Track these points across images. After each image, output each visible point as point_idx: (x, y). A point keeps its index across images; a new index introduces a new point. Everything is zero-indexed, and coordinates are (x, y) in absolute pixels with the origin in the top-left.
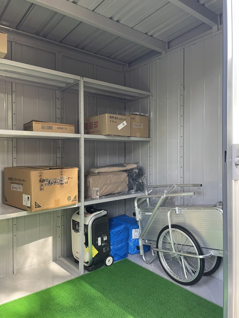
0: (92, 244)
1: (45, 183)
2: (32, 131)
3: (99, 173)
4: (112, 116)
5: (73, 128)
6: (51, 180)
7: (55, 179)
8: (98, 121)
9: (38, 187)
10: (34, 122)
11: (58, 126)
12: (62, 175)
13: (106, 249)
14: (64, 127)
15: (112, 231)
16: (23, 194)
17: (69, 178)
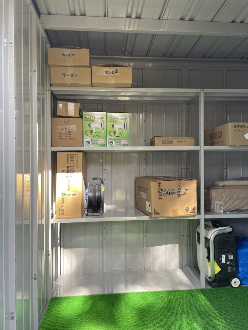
0: (215, 260)
1: (163, 192)
2: (154, 146)
3: (224, 186)
4: (237, 125)
5: (193, 141)
6: (169, 190)
7: (173, 190)
8: (221, 131)
9: (157, 197)
10: (156, 138)
11: (178, 140)
12: (180, 186)
13: (231, 269)
14: (183, 140)
15: (240, 251)
16: (147, 201)
17: (187, 189)
